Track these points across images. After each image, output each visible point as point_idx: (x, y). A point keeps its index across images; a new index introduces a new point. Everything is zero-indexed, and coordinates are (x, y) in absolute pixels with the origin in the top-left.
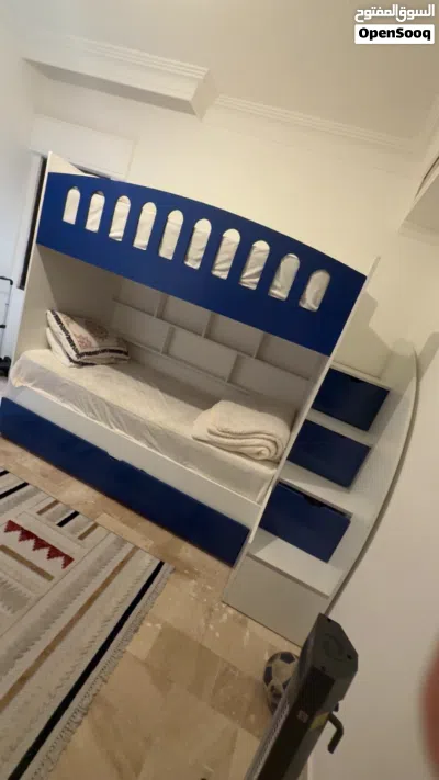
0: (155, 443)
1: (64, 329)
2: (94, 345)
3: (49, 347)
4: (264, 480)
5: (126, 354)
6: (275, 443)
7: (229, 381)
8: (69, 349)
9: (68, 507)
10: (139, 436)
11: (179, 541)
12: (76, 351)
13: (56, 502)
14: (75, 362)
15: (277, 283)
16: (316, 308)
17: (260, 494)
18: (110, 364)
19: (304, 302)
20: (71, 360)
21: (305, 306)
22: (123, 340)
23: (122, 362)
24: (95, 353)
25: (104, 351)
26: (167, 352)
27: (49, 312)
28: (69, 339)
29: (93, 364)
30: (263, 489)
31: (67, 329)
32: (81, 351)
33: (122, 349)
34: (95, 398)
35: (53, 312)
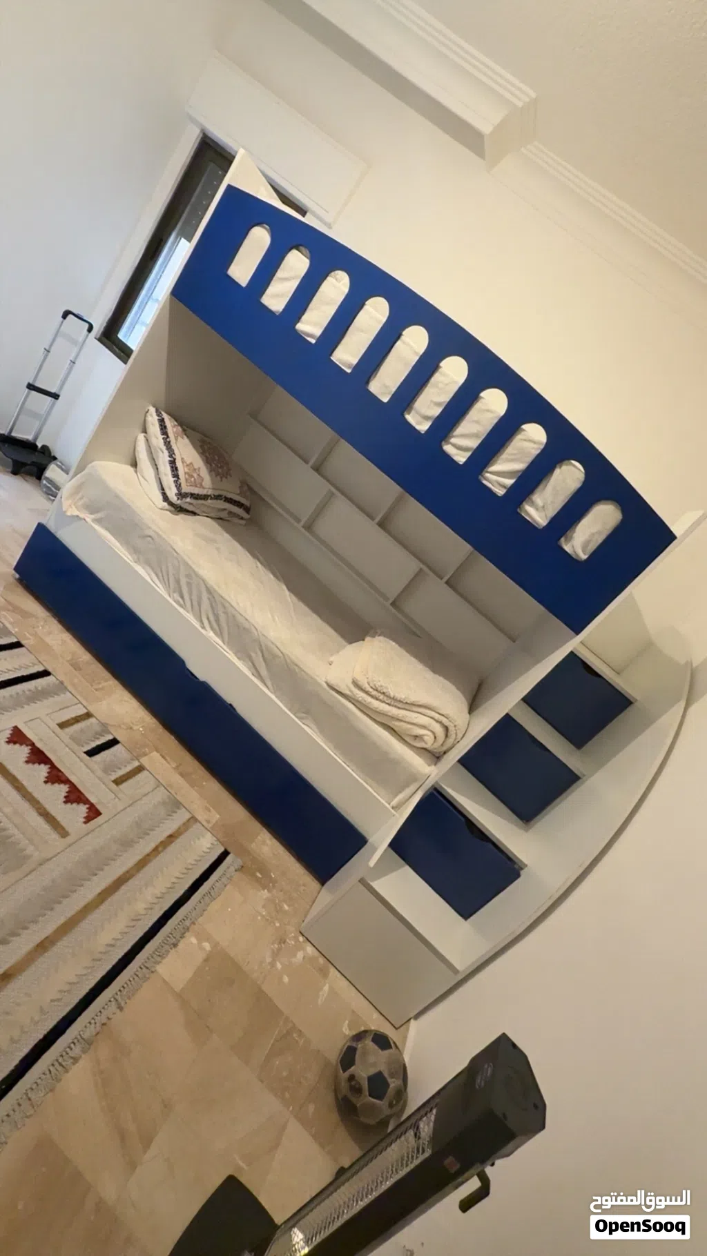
0: (264, 672)
1: (168, 444)
2: (207, 483)
3: (134, 464)
4: (412, 778)
5: (247, 510)
6: (447, 729)
7: (393, 604)
8: (169, 480)
9: (105, 728)
10: (244, 654)
11: (255, 825)
12: (178, 486)
13: (88, 715)
14: (171, 504)
15: (538, 498)
16: (584, 557)
17: (401, 797)
18: (219, 519)
19: (568, 540)
20: (166, 498)
21: (567, 548)
22: (247, 487)
23: (236, 520)
24: (205, 497)
25: (218, 497)
26: (309, 527)
27: (152, 410)
28: (173, 463)
29: (194, 514)
30: (408, 791)
31: (174, 447)
32: (186, 489)
33: (243, 501)
34: (192, 574)
35: (159, 414)
